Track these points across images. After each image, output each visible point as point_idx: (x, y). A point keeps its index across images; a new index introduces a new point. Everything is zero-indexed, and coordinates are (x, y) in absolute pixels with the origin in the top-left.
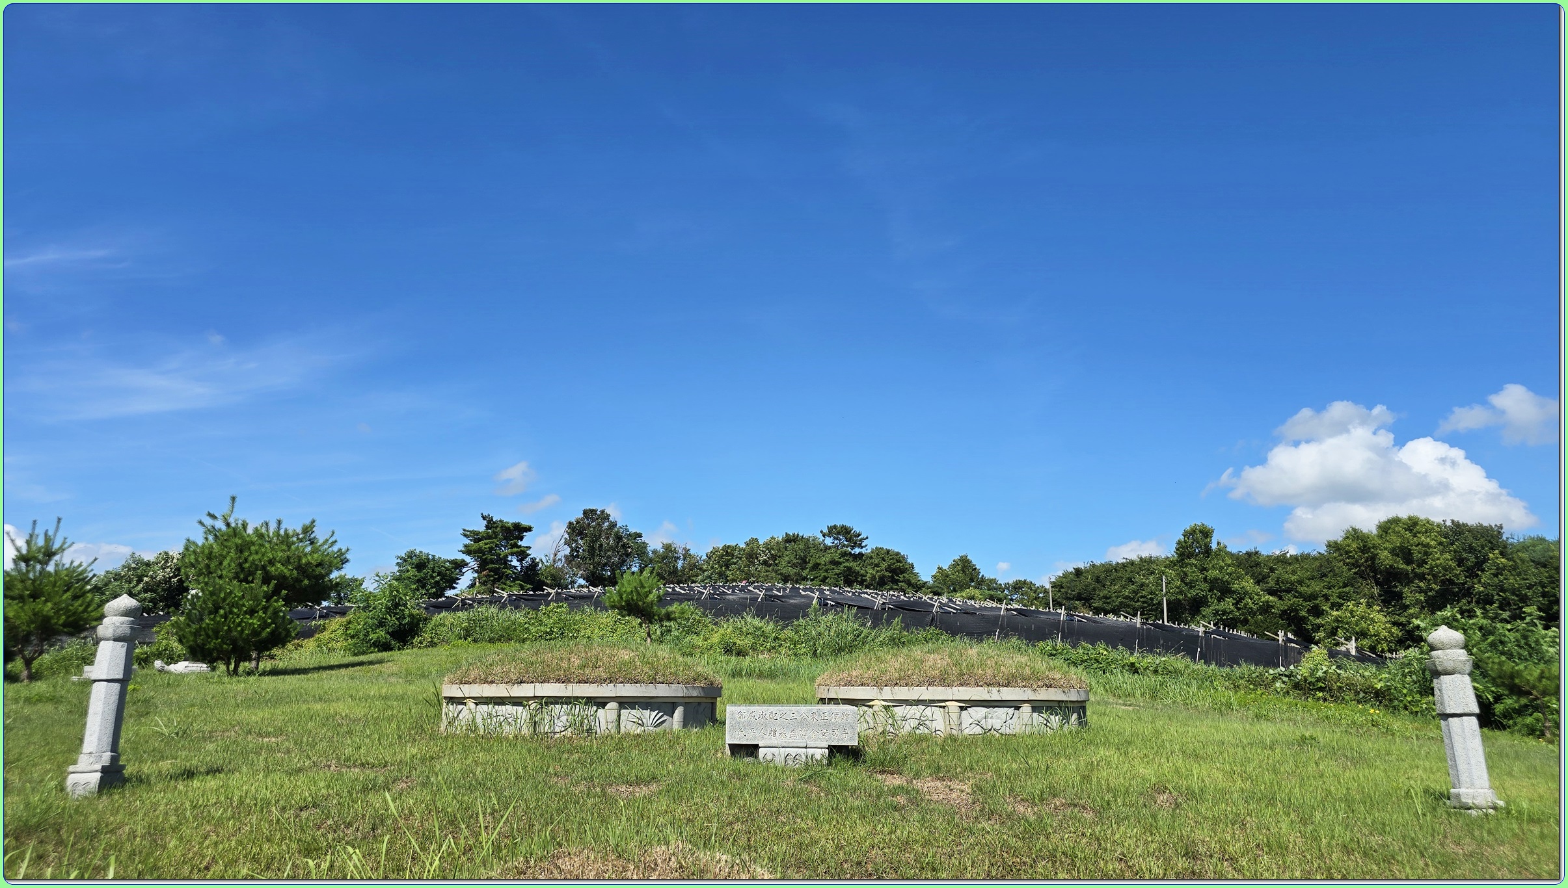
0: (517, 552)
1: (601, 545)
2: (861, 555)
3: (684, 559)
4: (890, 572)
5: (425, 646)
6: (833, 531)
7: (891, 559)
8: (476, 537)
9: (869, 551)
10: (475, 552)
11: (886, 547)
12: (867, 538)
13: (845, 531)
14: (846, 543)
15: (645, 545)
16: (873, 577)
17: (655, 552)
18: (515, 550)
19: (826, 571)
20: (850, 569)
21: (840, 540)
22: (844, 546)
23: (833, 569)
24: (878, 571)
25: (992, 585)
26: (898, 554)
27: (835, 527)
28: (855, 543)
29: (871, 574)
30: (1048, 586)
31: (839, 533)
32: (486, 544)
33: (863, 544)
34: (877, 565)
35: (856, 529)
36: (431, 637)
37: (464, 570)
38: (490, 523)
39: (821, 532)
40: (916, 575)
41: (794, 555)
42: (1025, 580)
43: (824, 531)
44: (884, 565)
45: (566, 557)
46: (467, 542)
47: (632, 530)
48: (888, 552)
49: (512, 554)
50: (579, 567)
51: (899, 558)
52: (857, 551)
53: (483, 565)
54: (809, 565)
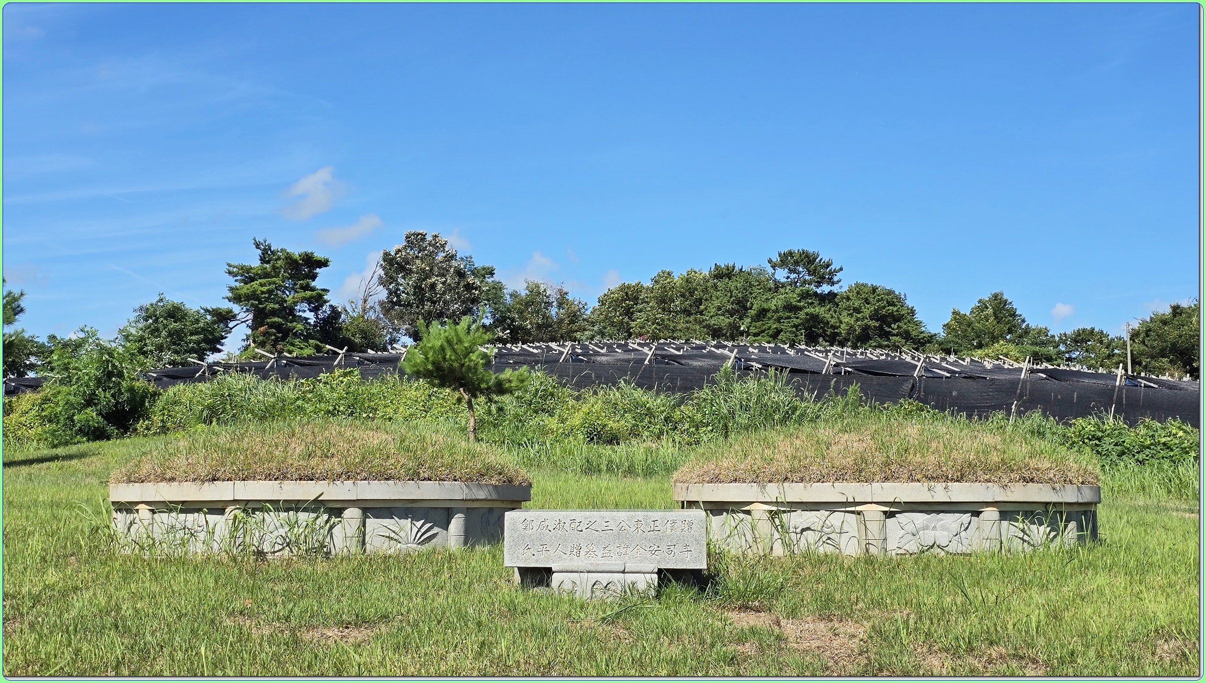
0: (311, 297)
1: (433, 286)
2: (832, 296)
3: (560, 305)
4: (877, 320)
5: (155, 434)
6: (787, 260)
7: (878, 301)
8: (247, 275)
9: (845, 289)
10: (248, 298)
11: (870, 282)
12: (841, 269)
13: (808, 260)
14: (807, 278)
15: (498, 288)
16: (851, 328)
17: (514, 295)
18: (309, 293)
19: (778, 320)
20: (814, 318)
21: (799, 273)
22: (805, 282)
23: (789, 318)
24: (857, 320)
25: (1041, 338)
26: (890, 292)
27: (791, 254)
28: (823, 278)
29: (848, 324)
30: (1126, 337)
31: (797, 263)
32: (261, 285)
33: (835, 279)
34: (857, 310)
35: (824, 257)
36: (162, 421)
37: (231, 325)
38: (267, 255)
39: (770, 261)
40: (918, 324)
41: (726, 299)
42: (1093, 329)
43: (774, 260)
44: (867, 311)
45: (381, 304)
46: (232, 282)
47: (479, 264)
48: (874, 290)
49: (303, 300)
50: (401, 317)
51: (893, 299)
52: (825, 289)
53: (260, 317)
54: (752, 312)
